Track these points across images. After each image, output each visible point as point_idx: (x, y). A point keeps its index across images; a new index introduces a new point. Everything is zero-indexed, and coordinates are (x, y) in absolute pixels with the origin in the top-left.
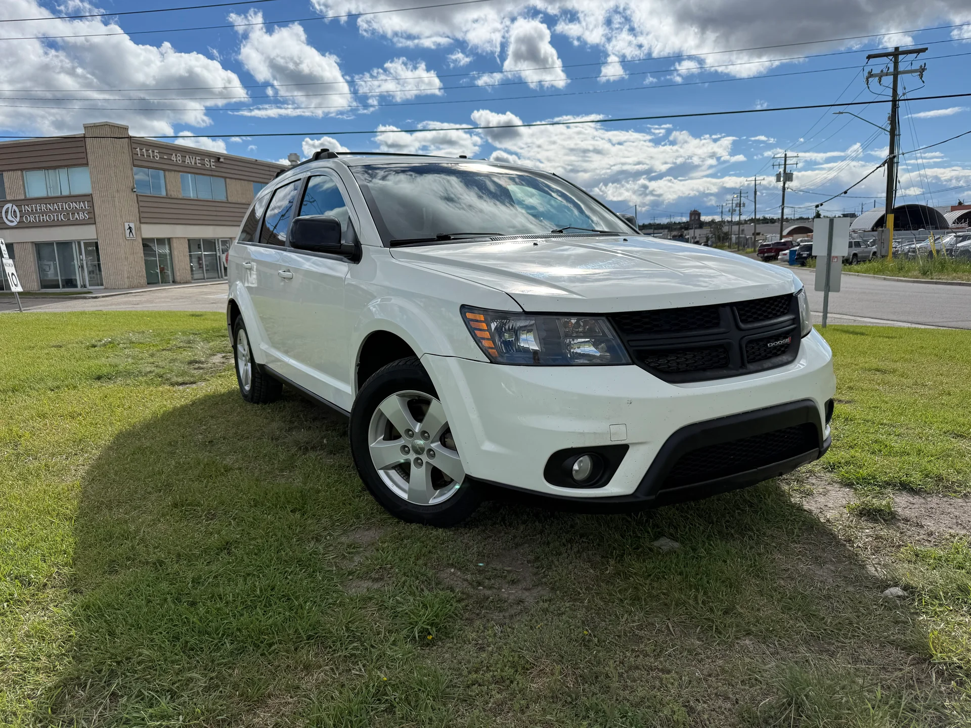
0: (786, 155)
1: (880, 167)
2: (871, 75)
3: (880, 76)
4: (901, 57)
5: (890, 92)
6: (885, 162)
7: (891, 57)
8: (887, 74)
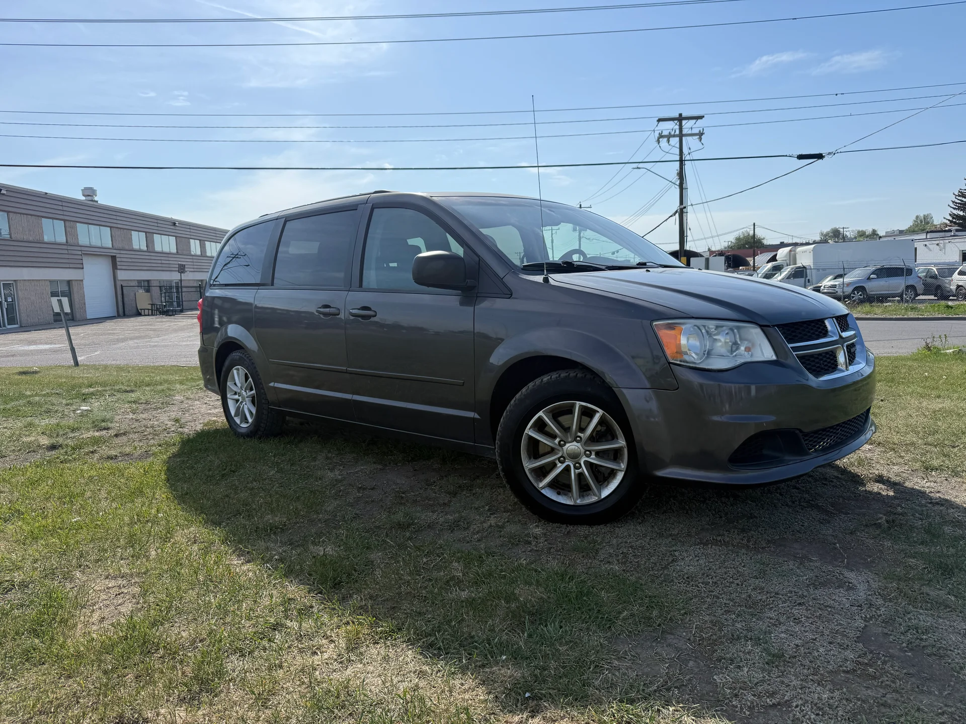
0: (581, 205)
1: (671, 216)
2: (661, 136)
3: (669, 137)
4: (684, 122)
5: (677, 151)
6: (676, 212)
7: (676, 122)
8: (674, 136)
